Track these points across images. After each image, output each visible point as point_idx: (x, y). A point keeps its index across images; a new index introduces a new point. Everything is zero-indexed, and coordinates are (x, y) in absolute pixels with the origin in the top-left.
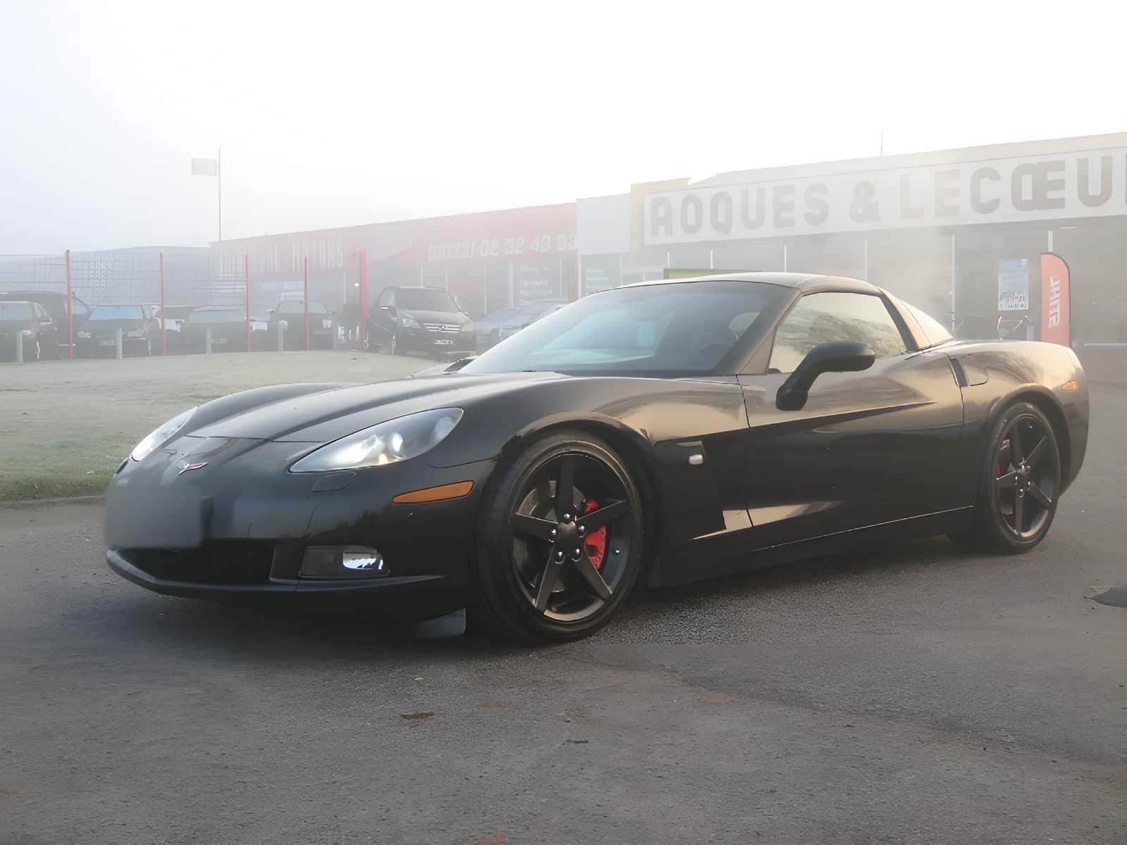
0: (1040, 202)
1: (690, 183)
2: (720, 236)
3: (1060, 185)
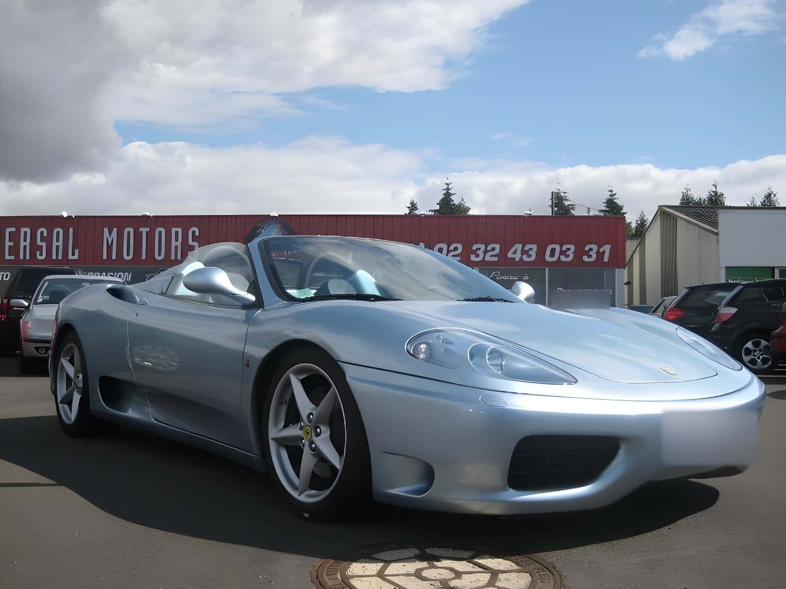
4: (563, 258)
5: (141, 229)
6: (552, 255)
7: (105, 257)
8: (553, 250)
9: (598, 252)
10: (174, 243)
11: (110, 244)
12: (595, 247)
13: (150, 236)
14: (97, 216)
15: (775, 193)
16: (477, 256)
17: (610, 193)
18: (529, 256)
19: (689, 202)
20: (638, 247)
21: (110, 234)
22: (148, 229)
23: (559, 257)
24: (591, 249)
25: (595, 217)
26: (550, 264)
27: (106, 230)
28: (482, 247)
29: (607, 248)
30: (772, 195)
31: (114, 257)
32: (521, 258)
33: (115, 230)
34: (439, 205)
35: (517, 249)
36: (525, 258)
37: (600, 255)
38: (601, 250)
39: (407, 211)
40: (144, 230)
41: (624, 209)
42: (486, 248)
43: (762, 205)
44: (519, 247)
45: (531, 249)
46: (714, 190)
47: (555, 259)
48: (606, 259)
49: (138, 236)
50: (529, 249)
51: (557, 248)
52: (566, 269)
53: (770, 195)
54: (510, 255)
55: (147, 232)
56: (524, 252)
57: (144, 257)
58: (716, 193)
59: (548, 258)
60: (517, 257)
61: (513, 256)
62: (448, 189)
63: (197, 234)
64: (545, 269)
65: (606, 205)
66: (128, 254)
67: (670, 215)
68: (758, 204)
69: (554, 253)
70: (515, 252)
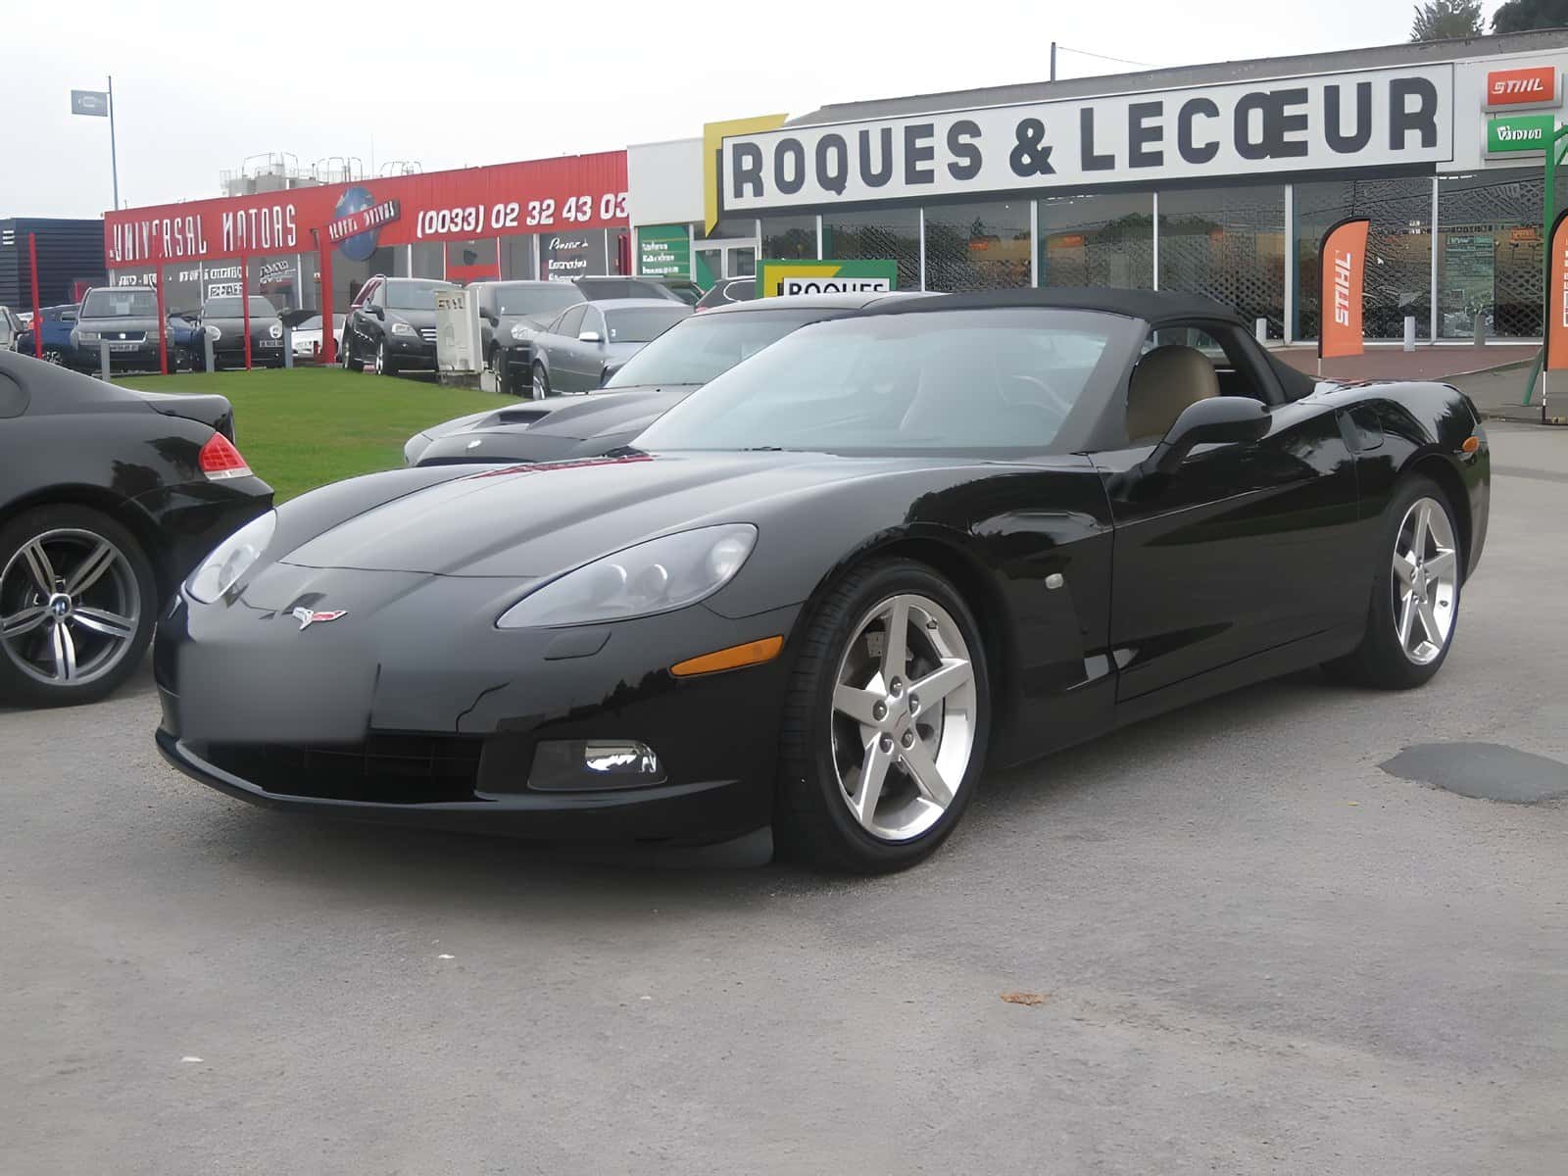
0: (1273, 145)
1: (788, 119)
2: (831, 197)
3: (1301, 122)
16: (533, 218)
18: (584, 213)
28: (537, 204)
35: (571, 206)
42: (541, 205)
44: (572, 201)
56: (579, 209)
60: (572, 216)
61: (569, 215)
70: (569, 211)
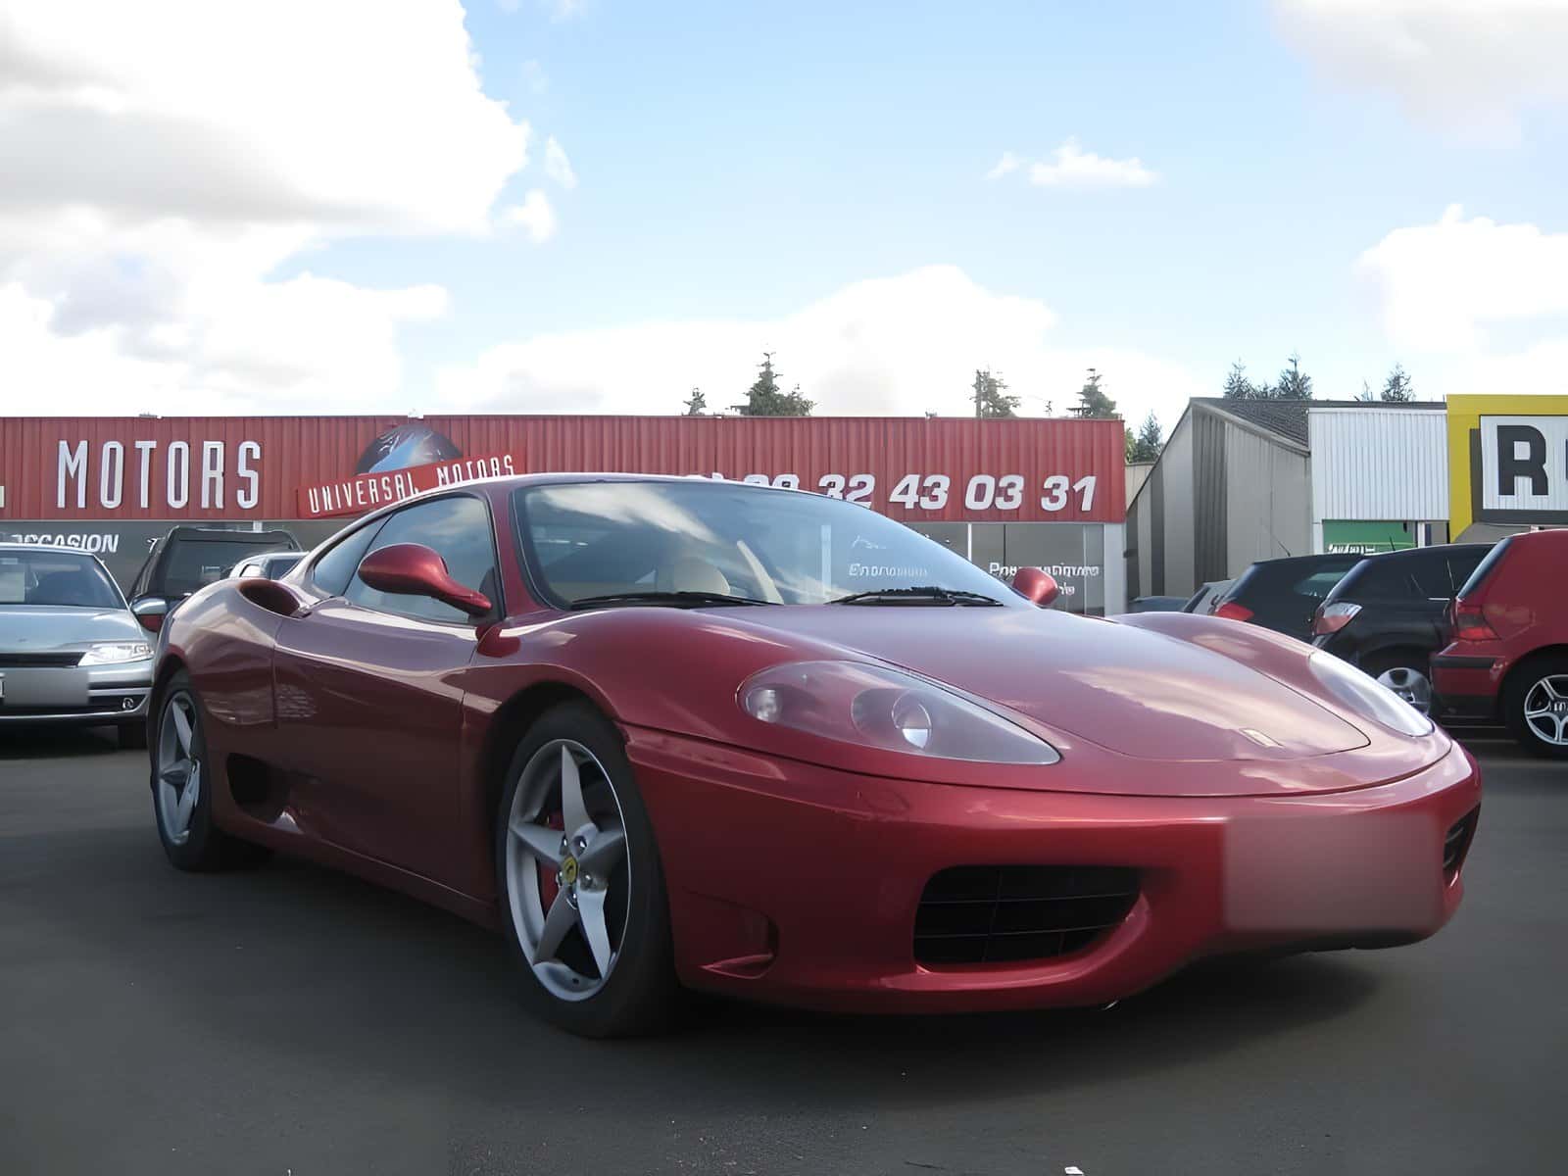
4: (1001, 504)
5: (139, 444)
6: (979, 496)
7: (61, 503)
8: (981, 488)
9: (1070, 493)
10: (207, 474)
11: (72, 474)
12: (1064, 481)
13: (158, 458)
14: (45, 418)
15: (1406, 376)
17: (1091, 374)
19: (1240, 393)
20: (1149, 481)
21: (72, 453)
22: (153, 444)
23: (993, 503)
24: (1057, 486)
25: (1064, 422)
26: (976, 516)
27: (63, 445)
28: (840, 481)
29: (1089, 483)
30: (1402, 382)
31: (81, 504)
32: (917, 504)
33: (83, 445)
34: (749, 397)
35: (908, 486)
36: (926, 503)
37: (1075, 497)
38: (1077, 487)
39: (686, 410)
40: (145, 446)
41: (1117, 406)
42: (848, 482)
43: (1383, 397)
44: (912, 480)
45: (937, 485)
46: (1292, 369)
47: (985, 504)
48: (1086, 506)
49: (132, 458)
50: (935, 484)
51: (989, 481)
52: (1005, 526)
53: (1397, 379)
54: (895, 497)
55: (151, 449)
56: (922, 491)
57: (144, 504)
58: (1295, 375)
59: (971, 502)
60: (910, 501)
61: (902, 498)
62: (768, 365)
63: (256, 455)
64: (967, 525)
65: (1083, 397)
66: (111, 497)
67: (1212, 417)
68: (1378, 398)
69: (982, 491)
70: (905, 491)
